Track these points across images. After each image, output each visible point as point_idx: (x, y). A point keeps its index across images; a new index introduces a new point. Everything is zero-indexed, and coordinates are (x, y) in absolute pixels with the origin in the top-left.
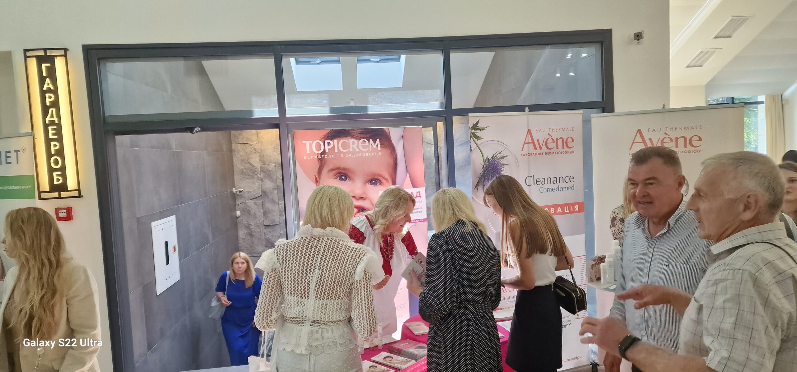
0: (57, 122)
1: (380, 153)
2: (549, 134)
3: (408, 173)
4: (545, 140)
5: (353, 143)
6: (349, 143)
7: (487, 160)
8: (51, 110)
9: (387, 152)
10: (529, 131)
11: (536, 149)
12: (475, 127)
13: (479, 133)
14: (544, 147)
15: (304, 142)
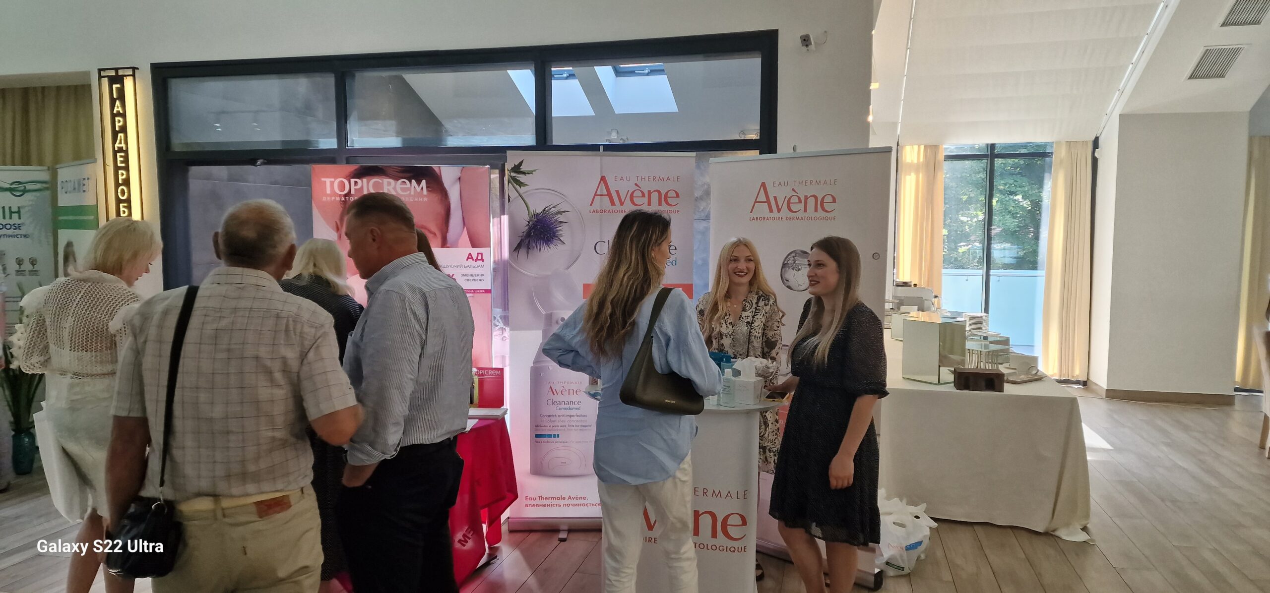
0: (124, 149)
1: (426, 199)
2: (636, 185)
3: (465, 228)
4: (630, 193)
5: (389, 184)
6: (383, 183)
7: (535, 215)
8: (119, 135)
9: (435, 198)
10: (603, 179)
11: (613, 203)
12: (517, 169)
13: (522, 178)
14: (628, 201)
15: (323, 179)
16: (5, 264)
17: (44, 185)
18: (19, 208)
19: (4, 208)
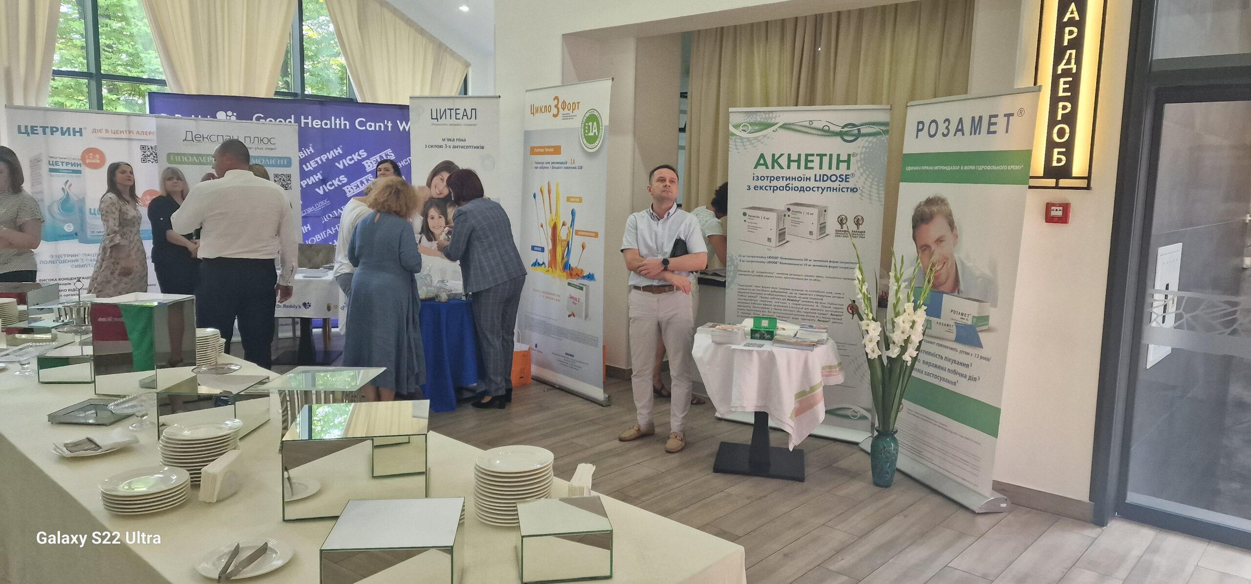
0: (1074, 71)
8: (1068, 52)
16: (825, 223)
17: (883, 128)
18: (849, 155)
19: (831, 155)
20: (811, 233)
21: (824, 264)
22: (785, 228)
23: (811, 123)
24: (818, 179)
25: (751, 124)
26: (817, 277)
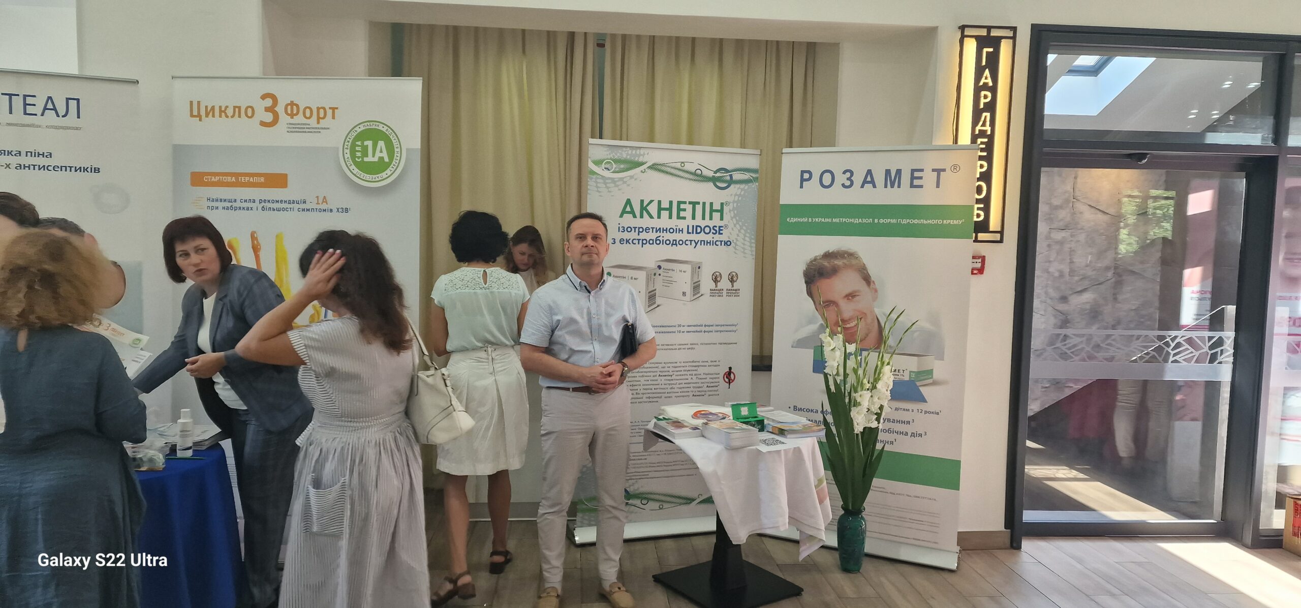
0: (989, 132)
8: (984, 115)
16: (700, 281)
17: (754, 175)
18: (722, 204)
19: (704, 204)
20: (684, 294)
21: (698, 329)
22: (655, 290)
23: (683, 165)
24: (690, 231)
25: (616, 161)
26: (691, 344)
